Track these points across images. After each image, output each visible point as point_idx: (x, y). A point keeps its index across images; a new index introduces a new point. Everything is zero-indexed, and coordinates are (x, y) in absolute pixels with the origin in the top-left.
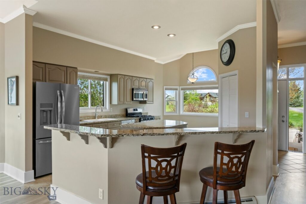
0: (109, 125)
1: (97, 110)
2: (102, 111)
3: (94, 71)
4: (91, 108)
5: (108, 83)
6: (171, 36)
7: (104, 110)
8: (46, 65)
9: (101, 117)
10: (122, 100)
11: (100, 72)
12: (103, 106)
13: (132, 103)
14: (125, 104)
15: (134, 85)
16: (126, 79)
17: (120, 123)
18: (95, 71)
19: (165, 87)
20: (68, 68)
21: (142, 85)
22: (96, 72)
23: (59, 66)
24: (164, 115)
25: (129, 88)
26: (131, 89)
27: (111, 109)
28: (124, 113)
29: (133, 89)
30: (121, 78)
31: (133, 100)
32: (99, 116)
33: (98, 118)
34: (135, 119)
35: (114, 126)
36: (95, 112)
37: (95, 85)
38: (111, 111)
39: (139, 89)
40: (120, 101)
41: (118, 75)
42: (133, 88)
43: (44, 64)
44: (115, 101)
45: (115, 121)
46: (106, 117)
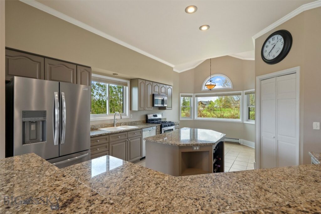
0: (129, 134)
1: (116, 117)
2: (121, 118)
3: (111, 73)
4: (109, 115)
5: (127, 89)
6: (204, 28)
7: (123, 117)
8: (45, 59)
9: (121, 124)
10: (142, 105)
11: (120, 74)
12: (123, 112)
13: (152, 109)
14: (146, 110)
15: (154, 91)
16: (146, 84)
17: (141, 132)
18: (113, 74)
19: (180, 94)
20: (78, 66)
21: (162, 91)
22: (115, 75)
23: (65, 63)
24: (180, 120)
25: (150, 93)
26: (152, 95)
27: (131, 115)
28: (144, 119)
29: (153, 95)
30: (141, 83)
31: (153, 105)
32: (118, 123)
33: (117, 126)
34: (156, 126)
35: (134, 135)
36: (113, 119)
37: (116, 92)
38: (131, 117)
39: (159, 95)
40: (140, 107)
41: (139, 80)
42: (153, 93)
43: (43, 58)
44: (135, 107)
45: (136, 130)
46: (125, 124)
